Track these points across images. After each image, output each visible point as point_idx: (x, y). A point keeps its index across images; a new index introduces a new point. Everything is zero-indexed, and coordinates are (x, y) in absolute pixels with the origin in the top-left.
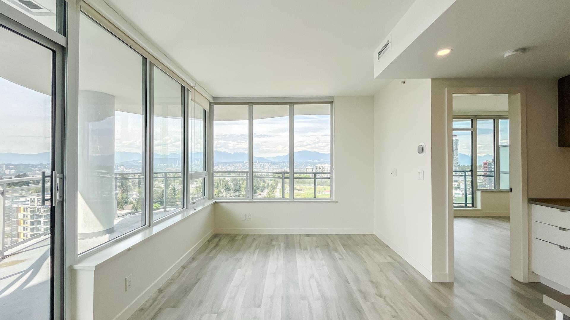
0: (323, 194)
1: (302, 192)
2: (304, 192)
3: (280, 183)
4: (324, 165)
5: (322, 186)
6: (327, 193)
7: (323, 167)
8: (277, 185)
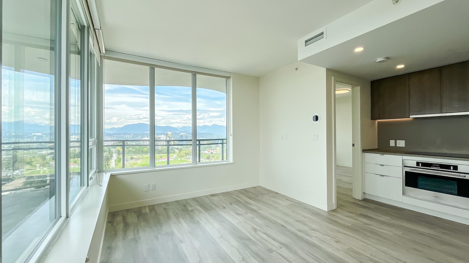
0: (160, 161)
1: (139, 161)
2: (141, 161)
3: (115, 154)
4: (160, 136)
5: (159, 155)
6: (163, 160)
7: (159, 138)
8: (112, 156)
